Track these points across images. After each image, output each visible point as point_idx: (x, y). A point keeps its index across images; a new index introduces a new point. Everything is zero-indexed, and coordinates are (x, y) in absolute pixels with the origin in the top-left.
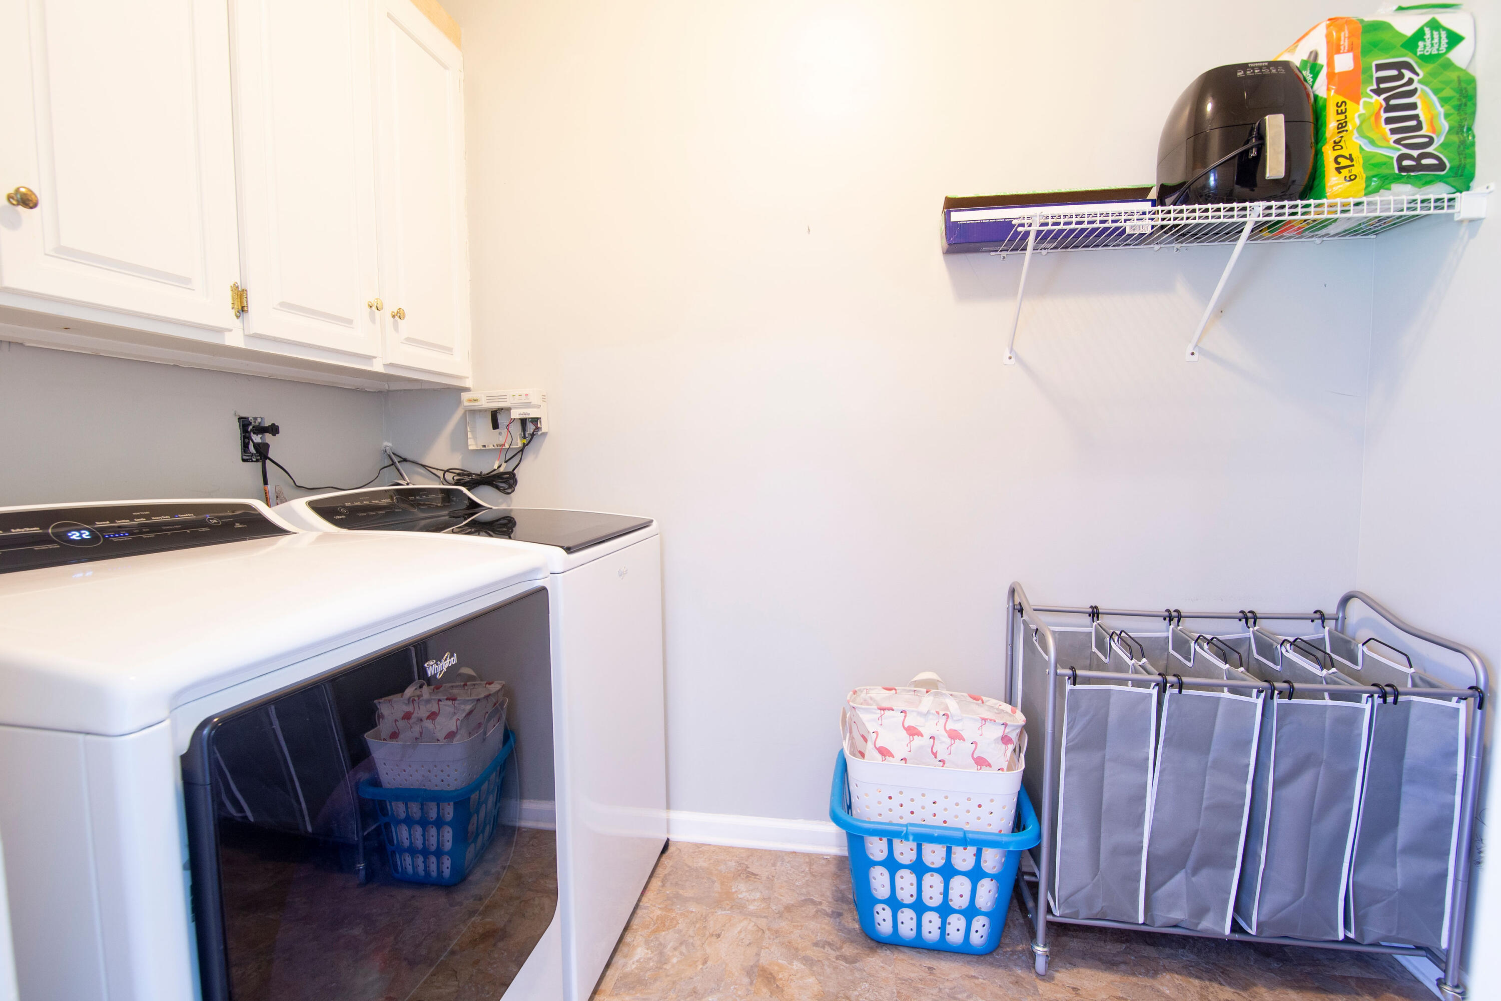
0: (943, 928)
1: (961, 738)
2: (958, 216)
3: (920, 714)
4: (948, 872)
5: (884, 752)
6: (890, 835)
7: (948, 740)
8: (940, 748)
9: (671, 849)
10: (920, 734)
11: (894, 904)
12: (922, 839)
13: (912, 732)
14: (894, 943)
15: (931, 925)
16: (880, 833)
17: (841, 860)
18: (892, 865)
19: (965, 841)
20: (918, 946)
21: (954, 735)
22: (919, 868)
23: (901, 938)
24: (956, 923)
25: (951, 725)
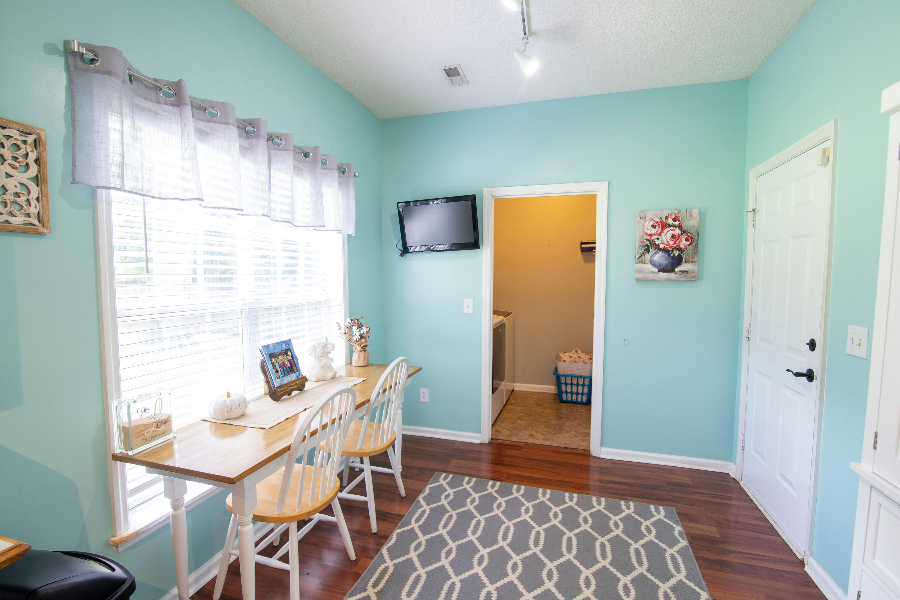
0: (577, 398)
1: (581, 358)
2: (583, 246)
3: (572, 353)
4: (578, 385)
5: (565, 361)
6: (566, 376)
7: (578, 358)
8: (576, 360)
9: (514, 391)
10: (572, 357)
11: (566, 392)
12: (572, 377)
13: (571, 357)
14: (567, 402)
15: (574, 398)
16: (563, 375)
17: (555, 394)
18: (566, 384)
19: (581, 377)
20: (572, 402)
21: (579, 357)
22: (572, 384)
23: (568, 400)
24: (580, 397)
25: (579, 355)
